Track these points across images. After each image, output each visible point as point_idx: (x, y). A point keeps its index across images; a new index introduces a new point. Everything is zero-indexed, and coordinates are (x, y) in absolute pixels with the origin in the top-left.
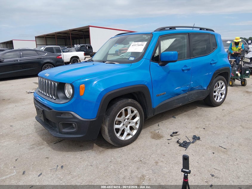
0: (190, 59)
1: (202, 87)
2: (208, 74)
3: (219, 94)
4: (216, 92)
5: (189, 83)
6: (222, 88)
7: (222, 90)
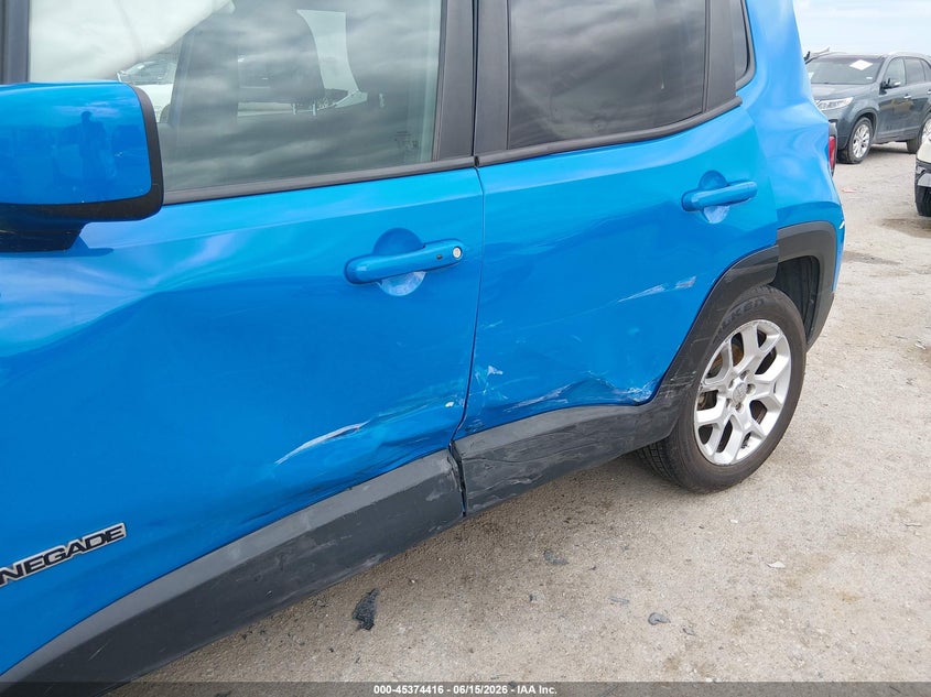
0: (477, 164)
1: (606, 388)
2: (658, 289)
3: (739, 407)
4: (721, 401)
5: (462, 382)
6: (762, 369)
7: (766, 384)
